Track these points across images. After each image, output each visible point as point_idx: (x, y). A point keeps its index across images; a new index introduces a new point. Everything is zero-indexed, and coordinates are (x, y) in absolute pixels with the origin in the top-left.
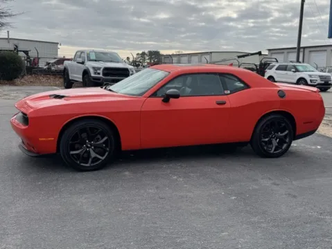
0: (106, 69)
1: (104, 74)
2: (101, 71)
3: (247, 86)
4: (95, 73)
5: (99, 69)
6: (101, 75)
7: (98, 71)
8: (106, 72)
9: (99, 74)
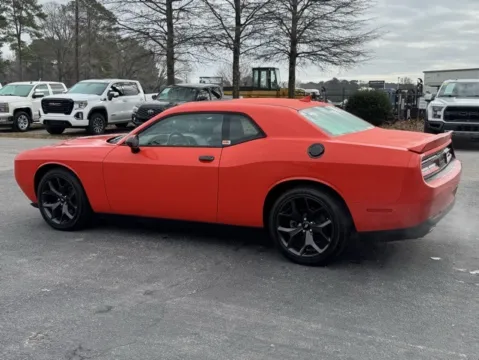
0: (449, 109)
1: (446, 118)
2: (441, 113)
3: (262, 134)
4: (435, 116)
5: (440, 109)
6: (441, 119)
7: (438, 113)
8: (448, 113)
9: (439, 117)
